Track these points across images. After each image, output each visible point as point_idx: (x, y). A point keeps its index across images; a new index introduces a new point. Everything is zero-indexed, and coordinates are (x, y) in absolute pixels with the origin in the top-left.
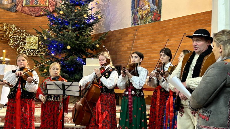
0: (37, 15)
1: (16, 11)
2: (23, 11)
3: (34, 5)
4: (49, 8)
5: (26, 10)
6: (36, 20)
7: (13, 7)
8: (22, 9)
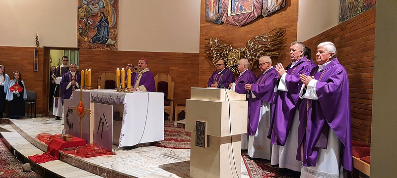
0: (242, 24)
1: (222, 23)
2: (228, 21)
3: (240, 12)
4: (254, 13)
5: (231, 20)
6: (241, 30)
7: (218, 19)
8: (227, 19)
